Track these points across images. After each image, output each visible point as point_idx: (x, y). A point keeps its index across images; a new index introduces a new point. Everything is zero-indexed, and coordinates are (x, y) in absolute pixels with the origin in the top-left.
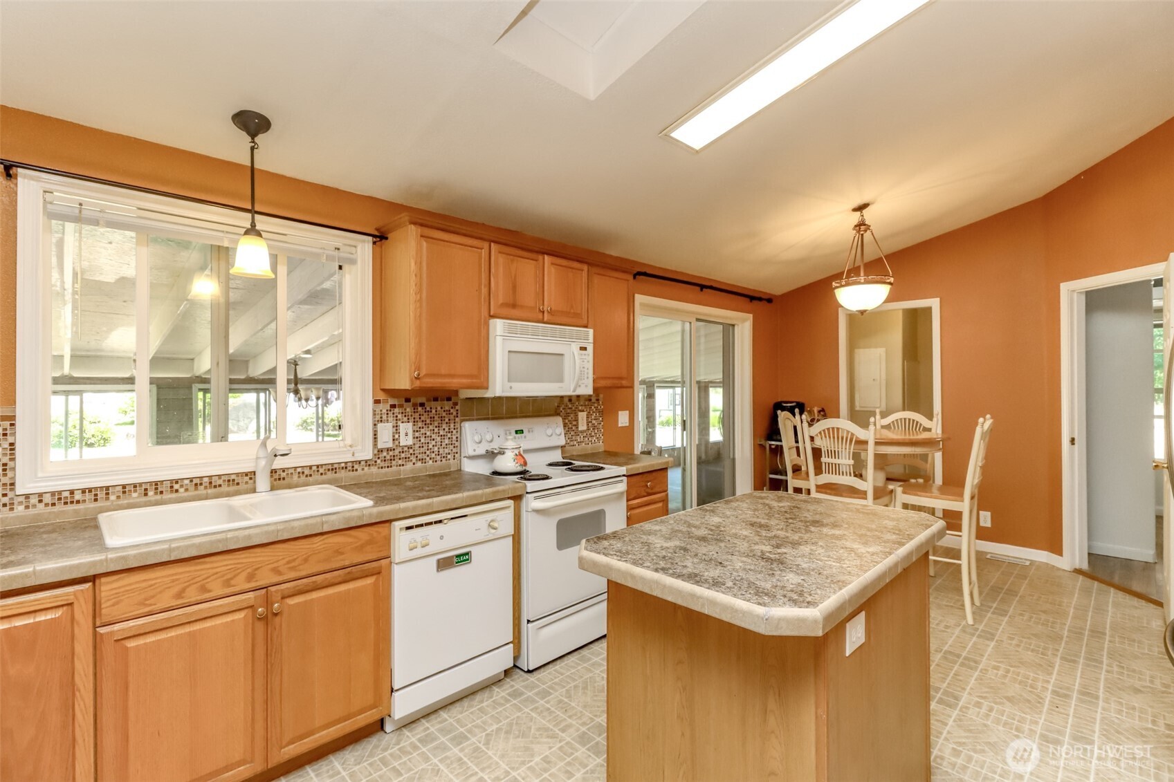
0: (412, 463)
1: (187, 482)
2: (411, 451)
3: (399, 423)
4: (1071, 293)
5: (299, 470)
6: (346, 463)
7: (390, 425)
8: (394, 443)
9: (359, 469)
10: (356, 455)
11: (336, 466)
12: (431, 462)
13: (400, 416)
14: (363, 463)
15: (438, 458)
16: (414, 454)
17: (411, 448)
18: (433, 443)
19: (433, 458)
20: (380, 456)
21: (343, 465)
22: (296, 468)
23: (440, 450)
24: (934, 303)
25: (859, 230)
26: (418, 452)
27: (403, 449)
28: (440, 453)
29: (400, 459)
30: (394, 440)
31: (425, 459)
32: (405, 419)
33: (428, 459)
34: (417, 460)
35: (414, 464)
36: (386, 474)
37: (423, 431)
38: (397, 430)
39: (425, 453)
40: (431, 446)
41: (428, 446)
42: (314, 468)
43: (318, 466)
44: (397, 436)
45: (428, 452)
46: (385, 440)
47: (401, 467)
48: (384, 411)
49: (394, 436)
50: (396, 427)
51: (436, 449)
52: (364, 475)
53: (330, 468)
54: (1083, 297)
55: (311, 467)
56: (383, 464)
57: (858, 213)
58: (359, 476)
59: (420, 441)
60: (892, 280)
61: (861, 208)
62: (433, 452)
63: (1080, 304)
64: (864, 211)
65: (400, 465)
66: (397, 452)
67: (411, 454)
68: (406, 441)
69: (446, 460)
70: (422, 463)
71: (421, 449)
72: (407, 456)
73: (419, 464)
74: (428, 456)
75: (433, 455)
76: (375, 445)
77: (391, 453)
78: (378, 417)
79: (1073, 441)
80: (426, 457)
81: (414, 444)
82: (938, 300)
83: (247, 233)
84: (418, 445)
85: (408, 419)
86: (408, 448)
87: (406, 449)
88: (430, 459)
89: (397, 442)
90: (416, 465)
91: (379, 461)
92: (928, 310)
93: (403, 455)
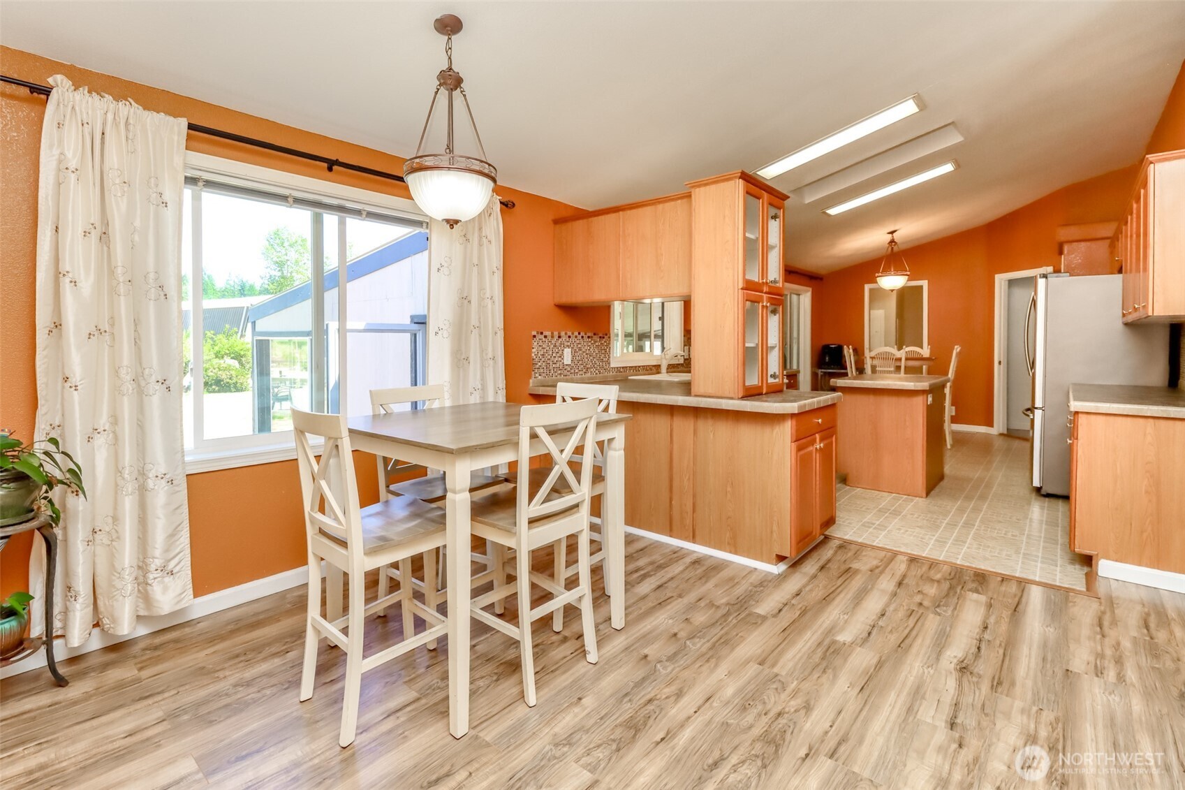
4: (1001, 280)
24: (925, 284)
25: (891, 246)
54: (1007, 282)
57: (891, 235)
60: (909, 273)
61: (892, 233)
63: (1005, 285)
64: (894, 234)
79: (1000, 363)
82: (927, 281)
92: (921, 287)
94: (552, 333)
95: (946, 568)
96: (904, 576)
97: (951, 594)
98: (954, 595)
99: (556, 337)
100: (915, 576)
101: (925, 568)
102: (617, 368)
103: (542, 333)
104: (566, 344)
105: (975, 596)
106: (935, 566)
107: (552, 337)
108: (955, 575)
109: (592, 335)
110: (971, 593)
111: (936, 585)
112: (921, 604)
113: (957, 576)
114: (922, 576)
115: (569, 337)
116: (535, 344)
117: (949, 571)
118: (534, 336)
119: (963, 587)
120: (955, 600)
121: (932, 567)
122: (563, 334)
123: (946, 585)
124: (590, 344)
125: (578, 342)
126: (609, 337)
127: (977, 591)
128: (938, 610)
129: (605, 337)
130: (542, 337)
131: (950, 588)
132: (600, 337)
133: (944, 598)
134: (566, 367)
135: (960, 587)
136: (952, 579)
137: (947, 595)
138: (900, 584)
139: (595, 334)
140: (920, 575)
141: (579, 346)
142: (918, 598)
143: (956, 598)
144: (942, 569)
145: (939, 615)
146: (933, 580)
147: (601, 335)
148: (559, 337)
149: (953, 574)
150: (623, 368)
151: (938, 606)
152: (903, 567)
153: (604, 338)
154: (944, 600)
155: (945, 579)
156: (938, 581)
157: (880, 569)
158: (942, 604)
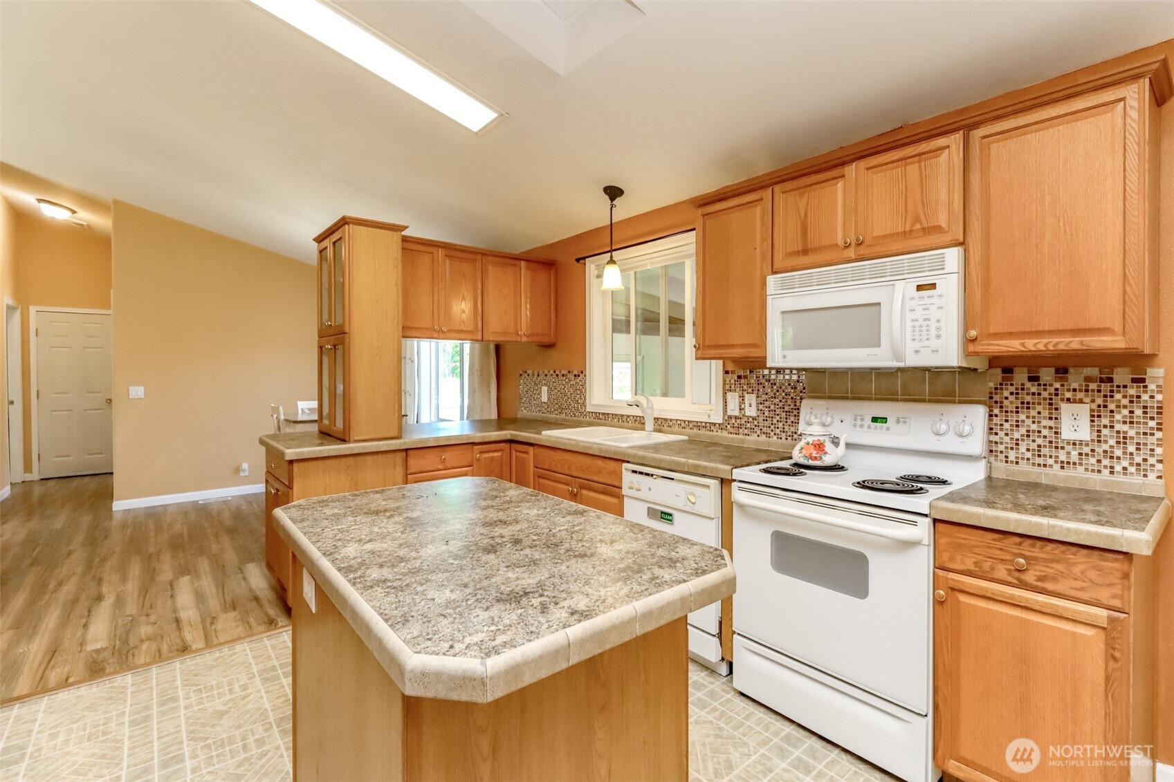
0: (756, 435)
1: (632, 417)
2: (756, 423)
3: (745, 393)
5: (679, 422)
6: (706, 423)
7: (736, 395)
8: (740, 412)
9: (715, 430)
10: (711, 417)
11: (699, 424)
12: (775, 437)
13: (745, 387)
14: (717, 426)
15: (784, 435)
16: (759, 426)
17: (756, 419)
18: (778, 418)
19: (778, 434)
20: (730, 422)
21: (704, 424)
22: (677, 420)
23: (785, 427)
26: (762, 425)
27: (748, 419)
28: (785, 430)
29: (746, 428)
30: (740, 409)
31: (770, 434)
32: (750, 390)
33: (772, 434)
34: (761, 433)
35: (758, 436)
36: (732, 439)
37: (767, 404)
38: (743, 400)
39: (770, 427)
40: (775, 421)
41: (772, 421)
42: (687, 423)
43: (689, 422)
44: (743, 406)
45: (772, 427)
46: (733, 409)
47: (747, 437)
48: (733, 381)
49: (740, 406)
50: (742, 397)
51: (780, 425)
52: (717, 436)
53: (696, 424)
55: (685, 421)
56: (731, 430)
58: (713, 436)
59: (764, 413)
62: (778, 428)
65: (746, 435)
66: (743, 422)
67: (756, 426)
68: (751, 411)
69: (792, 439)
70: (766, 437)
71: (765, 422)
72: (752, 427)
73: (763, 437)
74: (772, 431)
75: (778, 431)
76: (725, 411)
77: (738, 421)
78: (728, 387)
80: (770, 431)
81: (758, 416)
83: (608, 263)
84: (762, 418)
85: (753, 390)
86: (753, 419)
87: (751, 419)
88: (775, 434)
89: (743, 412)
90: (760, 438)
91: (729, 427)
93: (748, 425)
94: (533, 372)
95: (141, 660)
96: (179, 628)
97: (123, 636)
98: (121, 636)
99: (536, 376)
100: (169, 635)
101: (165, 647)
102: (596, 413)
103: (526, 372)
104: (543, 382)
105: (99, 646)
106: (155, 657)
107: (533, 375)
108: (127, 658)
109: (567, 373)
110: (104, 646)
111: (143, 637)
112: (148, 615)
113: (124, 657)
114: (162, 637)
115: (546, 375)
116: (522, 381)
117: (136, 658)
118: (521, 375)
119: (114, 648)
120: (118, 633)
121: (157, 655)
122: (541, 372)
123: (133, 641)
124: (564, 383)
125: (553, 380)
126: (585, 376)
127: (98, 651)
128: (131, 618)
129: (581, 375)
130: (526, 375)
131: (127, 641)
132: (575, 375)
133: (129, 630)
134: (544, 405)
135: (116, 648)
136: (128, 651)
137: (127, 633)
138: (177, 621)
139: (569, 372)
140: (165, 637)
141: (555, 384)
142: (153, 618)
143: (118, 635)
144: (145, 657)
145: (128, 616)
146: (149, 639)
147: (575, 372)
148: (538, 375)
149: (130, 657)
150: (603, 414)
151: (132, 620)
152: (188, 637)
153: (579, 376)
154: (128, 628)
155: (136, 647)
156: (142, 641)
157: (208, 624)
158: (129, 624)
